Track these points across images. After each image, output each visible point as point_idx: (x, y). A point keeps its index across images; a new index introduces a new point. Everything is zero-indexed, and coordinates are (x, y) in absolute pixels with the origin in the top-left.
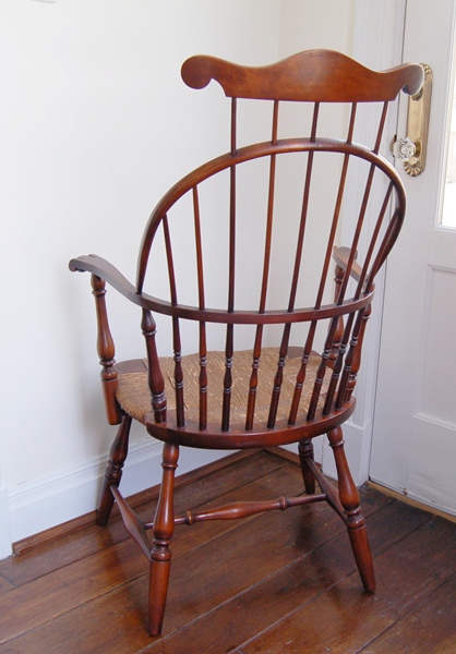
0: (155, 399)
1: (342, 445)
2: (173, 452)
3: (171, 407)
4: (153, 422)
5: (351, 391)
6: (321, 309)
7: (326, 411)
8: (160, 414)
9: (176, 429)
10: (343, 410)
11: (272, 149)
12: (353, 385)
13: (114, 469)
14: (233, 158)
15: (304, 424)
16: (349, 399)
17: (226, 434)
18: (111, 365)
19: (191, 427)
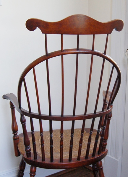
0: (26, 148)
1: (102, 168)
2: (34, 169)
3: (32, 152)
4: (26, 157)
5: (106, 147)
6: (87, 115)
7: (93, 155)
8: (29, 154)
9: (34, 160)
10: (101, 154)
11: (62, 53)
12: (106, 145)
13: (20, 173)
14: (47, 57)
15: (84, 160)
16: (104, 150)
17: (52, 163)
18: (17, 134)
19: (39, 160)
